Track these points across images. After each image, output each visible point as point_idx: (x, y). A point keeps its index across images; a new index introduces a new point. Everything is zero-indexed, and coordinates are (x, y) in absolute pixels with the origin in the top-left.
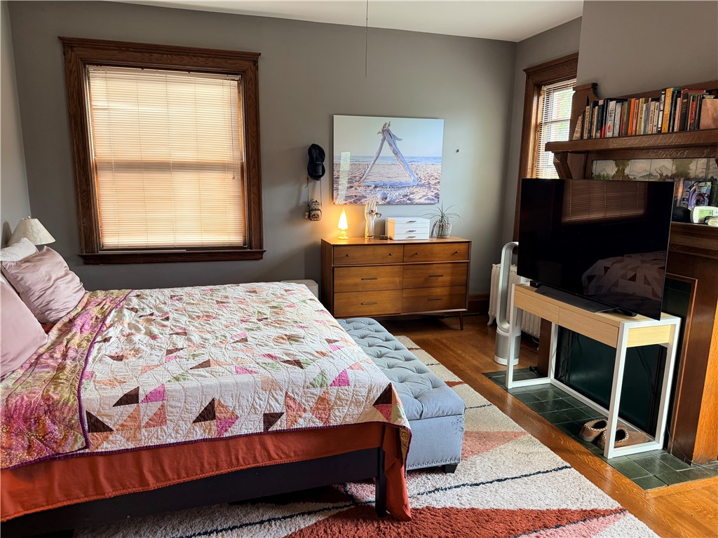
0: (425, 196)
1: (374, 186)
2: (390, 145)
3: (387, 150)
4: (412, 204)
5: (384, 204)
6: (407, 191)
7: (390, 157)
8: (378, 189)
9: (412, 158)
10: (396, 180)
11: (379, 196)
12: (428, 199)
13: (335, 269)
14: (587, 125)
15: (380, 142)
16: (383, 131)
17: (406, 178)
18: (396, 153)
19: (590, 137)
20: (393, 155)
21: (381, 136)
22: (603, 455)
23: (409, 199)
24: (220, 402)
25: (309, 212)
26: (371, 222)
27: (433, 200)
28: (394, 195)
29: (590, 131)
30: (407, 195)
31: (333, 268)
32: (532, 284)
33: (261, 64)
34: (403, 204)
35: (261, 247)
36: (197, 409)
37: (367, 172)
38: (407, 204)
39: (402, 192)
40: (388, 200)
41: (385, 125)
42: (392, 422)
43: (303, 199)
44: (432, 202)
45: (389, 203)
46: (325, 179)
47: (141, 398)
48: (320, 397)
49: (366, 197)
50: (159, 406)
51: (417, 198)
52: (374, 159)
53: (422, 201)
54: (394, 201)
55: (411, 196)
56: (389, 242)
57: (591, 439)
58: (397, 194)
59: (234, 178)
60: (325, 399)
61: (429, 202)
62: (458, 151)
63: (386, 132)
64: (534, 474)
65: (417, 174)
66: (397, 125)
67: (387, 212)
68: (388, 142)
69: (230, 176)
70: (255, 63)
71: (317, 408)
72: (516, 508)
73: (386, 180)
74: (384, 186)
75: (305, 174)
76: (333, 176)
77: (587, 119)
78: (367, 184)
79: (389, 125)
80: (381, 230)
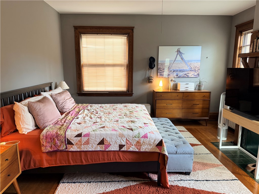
0: (193, 74)
1: (173, 71)
2: (180, 56)
3: (179, 58)
4: (188, 77)
5: (177, 78)
6: (186, 73)
7: (180, 60)
8: (175, 72)
9: (188, 60)
10: (182, 69)
11: (175, 74)
12: (195, 75)
13: (157, 100)
14: (255, 47)
15: (176, 55)
16: (177, 51)
17: (186, 68)
18: (182, 59)
19: (256, 51)
20: (181, 59)
21: (176, 53)
22: (254, 177)
23: (187, 76)
24: (105, 139)
25: (149, 80)
26: (171, 84)
27: (197, 76)
28: (181, 74)
29: (256, 49)
30: (186, 74)
31: (156, 100)
32: (230, 109)
33: (135, 30)
34: (184, 77)
35: (132, 92)
36: (99, 141)
37: (171, 66)
38: (186, 77)
39: (184, 73)
40: (178, 76)
41: (178, 49)
42: (161, 152)
43: (147, 76)
44: (196, 77)
45: (179, 77)
46: (155, 69)
47: (82, 135)
48: (137, 141)
49: (170, 75)
50: (87, 139)
51: (190, 75)
52: (174, 61)
53: (192, 76)
54: (181, 76)
55: (188, 75)
56: (178, 91)
57: (250, 170)
58: (182, 74)
59: (124, 69)
60: (139, 142)
61: (195, 77)
62: (207, 58)
63: (179, 52)
64: (222, 180)
65: (190, 66)
66: (182, 49)
67: (178, 81)
68: (179, 55)
69: (123, 68)
70: (133, 30)
71: (136, 145)
72: (211, 191)
73: (178, 69)
74: (177, 71)
75: (148, 67)
76: (158, 67)
77: (255, 45)
78: (171, 70)
79: (180, 49)
80: (175, 87)
